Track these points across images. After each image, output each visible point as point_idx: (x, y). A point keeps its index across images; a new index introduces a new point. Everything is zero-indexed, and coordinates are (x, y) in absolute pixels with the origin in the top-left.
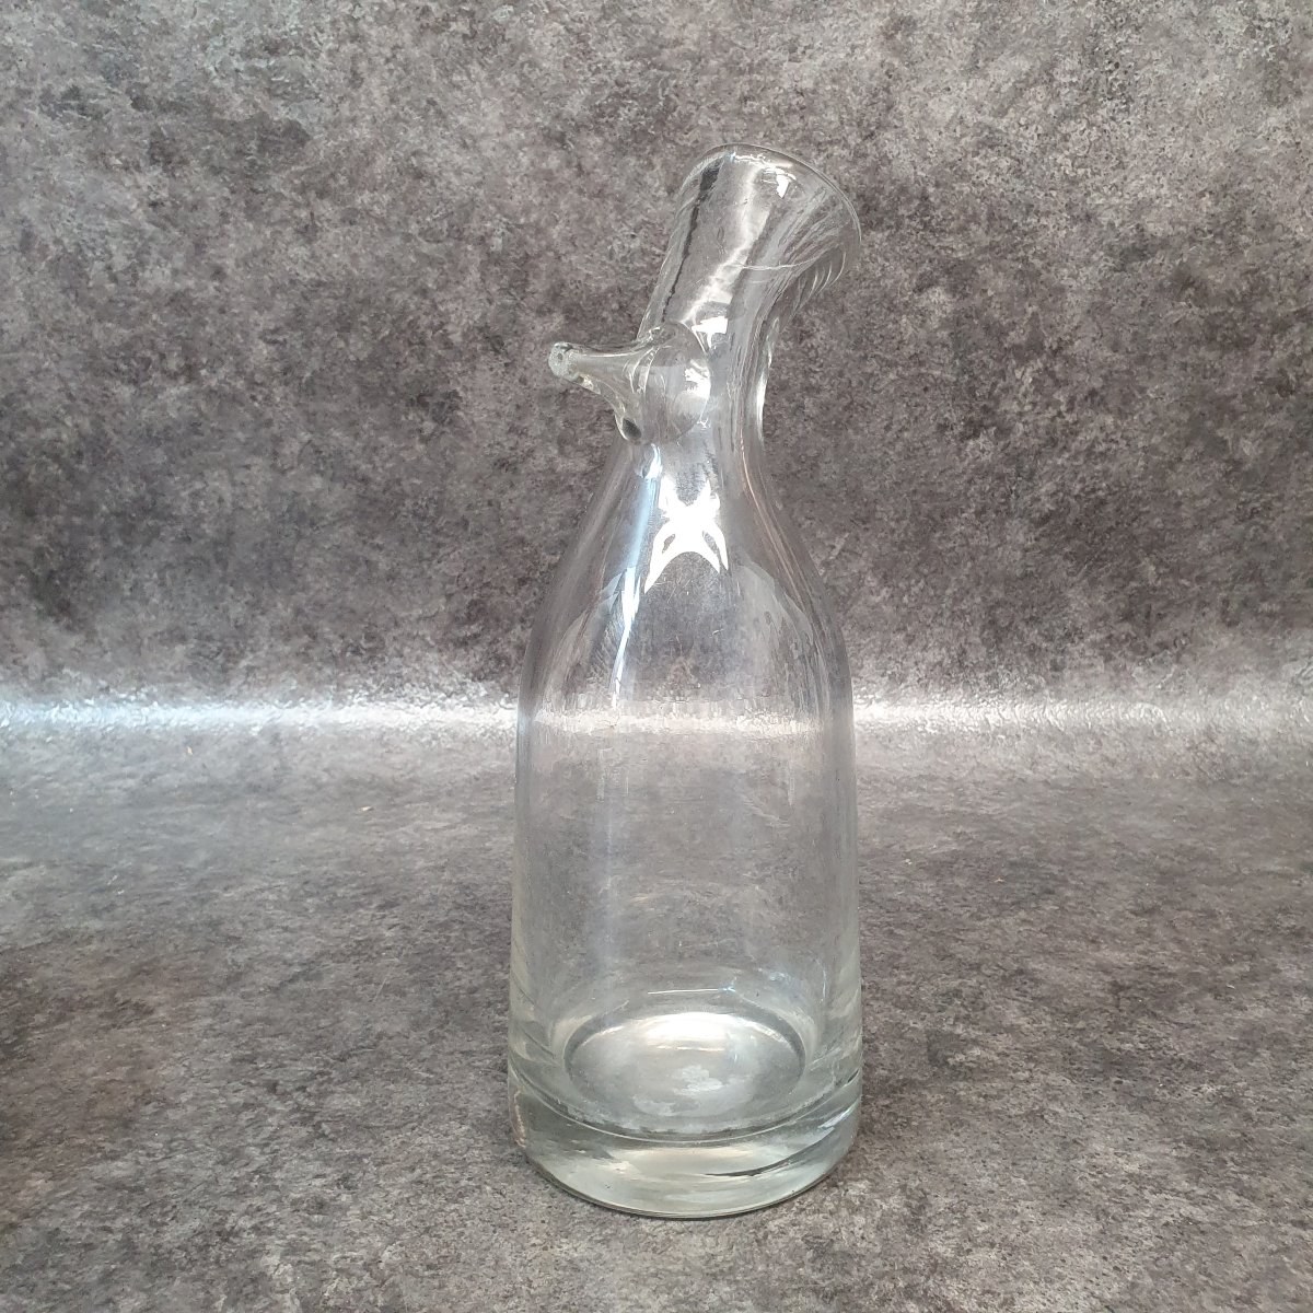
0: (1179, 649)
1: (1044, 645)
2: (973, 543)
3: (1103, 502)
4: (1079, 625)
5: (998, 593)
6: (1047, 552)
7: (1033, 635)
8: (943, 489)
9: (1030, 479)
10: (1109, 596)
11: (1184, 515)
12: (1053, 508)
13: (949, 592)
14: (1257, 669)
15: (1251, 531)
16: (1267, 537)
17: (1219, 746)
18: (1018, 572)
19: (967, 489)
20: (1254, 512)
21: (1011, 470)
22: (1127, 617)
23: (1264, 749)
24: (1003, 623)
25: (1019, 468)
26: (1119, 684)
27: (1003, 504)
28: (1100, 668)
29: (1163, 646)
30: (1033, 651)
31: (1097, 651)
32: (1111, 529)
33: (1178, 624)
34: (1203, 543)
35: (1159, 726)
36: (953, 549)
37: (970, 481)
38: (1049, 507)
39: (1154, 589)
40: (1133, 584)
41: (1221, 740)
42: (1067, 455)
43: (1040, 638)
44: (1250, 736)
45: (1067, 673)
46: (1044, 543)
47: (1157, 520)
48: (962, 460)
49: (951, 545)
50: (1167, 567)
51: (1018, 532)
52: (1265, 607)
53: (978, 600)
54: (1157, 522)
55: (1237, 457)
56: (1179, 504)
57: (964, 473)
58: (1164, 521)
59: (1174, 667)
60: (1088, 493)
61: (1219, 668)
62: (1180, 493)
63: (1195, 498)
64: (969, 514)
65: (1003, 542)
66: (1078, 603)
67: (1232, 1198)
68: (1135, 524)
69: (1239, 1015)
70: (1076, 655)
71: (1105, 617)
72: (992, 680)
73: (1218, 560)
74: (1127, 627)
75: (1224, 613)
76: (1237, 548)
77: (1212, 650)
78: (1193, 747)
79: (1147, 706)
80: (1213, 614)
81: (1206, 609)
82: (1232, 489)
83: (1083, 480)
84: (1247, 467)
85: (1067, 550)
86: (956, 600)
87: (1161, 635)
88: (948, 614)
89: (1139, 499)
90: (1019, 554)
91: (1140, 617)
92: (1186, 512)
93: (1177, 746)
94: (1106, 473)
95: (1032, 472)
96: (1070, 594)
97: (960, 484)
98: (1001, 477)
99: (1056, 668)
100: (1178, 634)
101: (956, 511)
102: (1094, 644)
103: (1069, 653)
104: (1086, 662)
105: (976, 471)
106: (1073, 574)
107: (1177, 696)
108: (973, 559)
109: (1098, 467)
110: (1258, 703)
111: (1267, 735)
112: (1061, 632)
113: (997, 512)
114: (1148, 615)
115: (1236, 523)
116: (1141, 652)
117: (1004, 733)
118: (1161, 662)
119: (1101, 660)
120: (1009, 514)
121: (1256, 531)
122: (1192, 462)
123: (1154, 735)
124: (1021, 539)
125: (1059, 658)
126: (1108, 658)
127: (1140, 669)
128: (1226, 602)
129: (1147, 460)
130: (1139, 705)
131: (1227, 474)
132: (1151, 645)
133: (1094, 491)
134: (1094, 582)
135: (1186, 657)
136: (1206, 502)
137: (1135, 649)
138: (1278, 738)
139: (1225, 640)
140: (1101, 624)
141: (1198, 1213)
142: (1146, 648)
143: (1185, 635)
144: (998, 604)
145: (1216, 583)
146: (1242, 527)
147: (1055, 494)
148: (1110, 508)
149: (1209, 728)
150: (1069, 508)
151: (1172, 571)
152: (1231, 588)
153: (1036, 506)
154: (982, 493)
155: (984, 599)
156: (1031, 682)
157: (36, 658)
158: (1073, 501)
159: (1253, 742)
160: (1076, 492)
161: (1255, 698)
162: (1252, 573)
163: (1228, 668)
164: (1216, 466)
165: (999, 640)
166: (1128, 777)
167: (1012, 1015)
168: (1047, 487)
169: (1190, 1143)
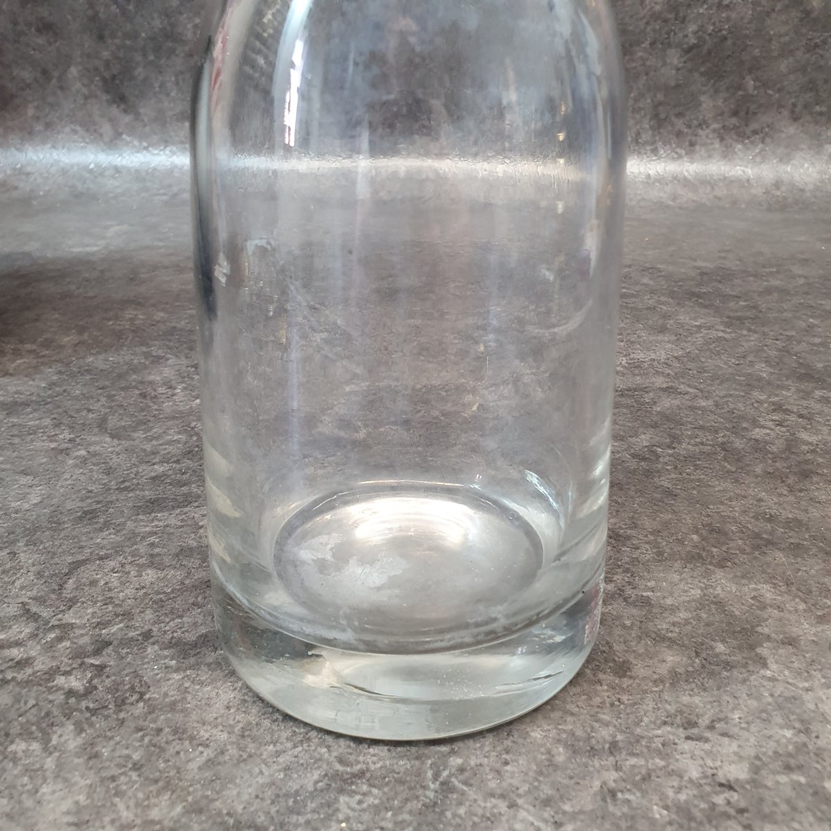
0: (764, 135)
1: (686, 130)
2: (648, 63)
3: (725, 38)
4: (706, 118)
5: (660, 97)
6: (690, 71)
7: (679, 124)
8: (631, 28)
9: (683, 22)
10: (725, 100)
11: (773, 47)
12: (696, 42)
13: (632, 95)
14: (809, 148)
15: (813, 59)
16: (822, 63)
17: (782, 192)
18: (673, 83)
19: (646, 28)
20: (817, 46)
21: (672, 16)
22: (735, 113)
23: (808, 194)
24: (663, 116)
25: (677, 15)
26: (727, 154)
27: (667, 38)
28: (717, 146)
29: (755, 132)
30: (679, 134)
31: (716, 135)
32: (729, 56)
33: (765, 119)
34: (783, 66)
35: (748, 181)
36: (635, 68)
37: (647, 23)
38: (693, 41)
39: (753, 96)
40: (740, 93)
41: (784, 188)
42: (705, 6)
43: (684, 126)
44: (801, 187)
45: (697, 148)
46: (689, 65)
47: (757, 50)
48: (644, 9)
49: (634, 65)
50: (760, 82)
51: (674, 57)
52: (818, 108)
53: (649, 101)
54: (756, 52)
55: (808, 8)
56: (770, 40)
57: (644, 17)
58: (761, 52)
59: (760, 146)
60: (716, 32)
61: (786, 147)
62: (772, 32)
63: (781, 36)
64: (646, 45)
65: (665, 64)
66: (708, 104)
67: (745, 332)
68: (744, 53)
69: (765, 283)
70: (704, 137)
71: (722, 114)
72: (655, 151)
73: (792, 77)
74: (734, 121)
75: (793, 112)
76: (803, 70)
77: (784, 135)
78: (767, 192)
79: (742, 168)
80: (786, 113)
81: (782, 110)
82: (804, 31)
83: (714, 24)
84: (814, 15)
85: (702, 69)
86: (636, 100)
87: (755, 126)
88: (631, 109)
89: (747, 36)
90: (674, 72)
91: (742, 114)
92: (775, 46)
93: (758, 191)
94: (728, 19)
95: (684, 18)
96: (702, 98)
97: (642, 24)
98: (666, 21)
99: (692, 144)
100: (765, 125)
101: (639, 43)
102: (714, 131)
103: (700, 136)
104: (709, 141)
105: (651, 16)
106: (705, 86)
107: (761, 163)
108: (647, 74)
109: (724, 15)
110: (808, 168)
111: (811, 187)
112: (695, 123)
113: (662, 44)
114: (747, 113)
115: (804, 53)
116: (742, 136)
117: (659, 182)
118: (752, 143)
119: (718, 140)
120: (670, 45)
121: (817, 58)
122: (780, 11)
123: (745, 183)
124: (675, 61)
125: (694, 139)
126: (722, 139)
127: (740, 146)
128: (794, 105)
129: (754, 10)
130: (738, 168)
131: (801, 20)
132: (748, 132)
133: (720, 31)
134: (717, 91)
135: (768, 140)
136: (787, 38)
137: (738, 134)
138: (817, 188)
139: (792, 130)
140: (719, 118)
141: (727, 336)
142: (745, 133)
143: (768, 126)
144: (660, 104)
145: (789, 93)
146: (807, 56)
147: (697, 32)
148: (729, 42)
149: (777, 182)
150: (704, 42)
151: (764, 85)
152: (797, 97)
153: (686, 40)
154: (654, 31)
155: (652, 101)
156: (677, 153)
157: (107, 129)
158: (707, 37)
159: (802, 190)
160: (710, 31)
161: (806, 165)
162: (811, 87)
163: (792, 147)
164: (795, 14)
165: (660, 127)
166: (727, 206)
167: (645, 280)
168: (692, 28)
169: (729, 317)
